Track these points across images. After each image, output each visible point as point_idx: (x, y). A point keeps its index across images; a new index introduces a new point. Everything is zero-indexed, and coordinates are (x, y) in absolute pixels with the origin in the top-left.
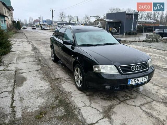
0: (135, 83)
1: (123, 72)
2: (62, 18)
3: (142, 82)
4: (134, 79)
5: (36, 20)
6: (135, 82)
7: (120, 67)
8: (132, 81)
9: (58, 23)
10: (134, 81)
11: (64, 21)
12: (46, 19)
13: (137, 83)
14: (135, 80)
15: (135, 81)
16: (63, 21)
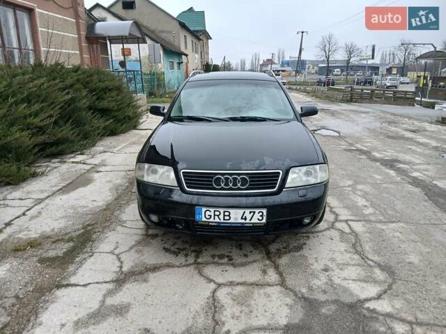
0: (217, 220)
1: (188, 187)
2: (327, 52)
3: (243, 221)
4: (212, 210)
5: (267, 60)
6: (216, 217)
7: (183, 173)
8: (208, 213)
9: (320, 65)
10: (215, 215)
11: (330, 59)
12: (290, 57)
13: (222, 221)
14: (217, 213)
15: (218, 216)
16: (328, 60)
